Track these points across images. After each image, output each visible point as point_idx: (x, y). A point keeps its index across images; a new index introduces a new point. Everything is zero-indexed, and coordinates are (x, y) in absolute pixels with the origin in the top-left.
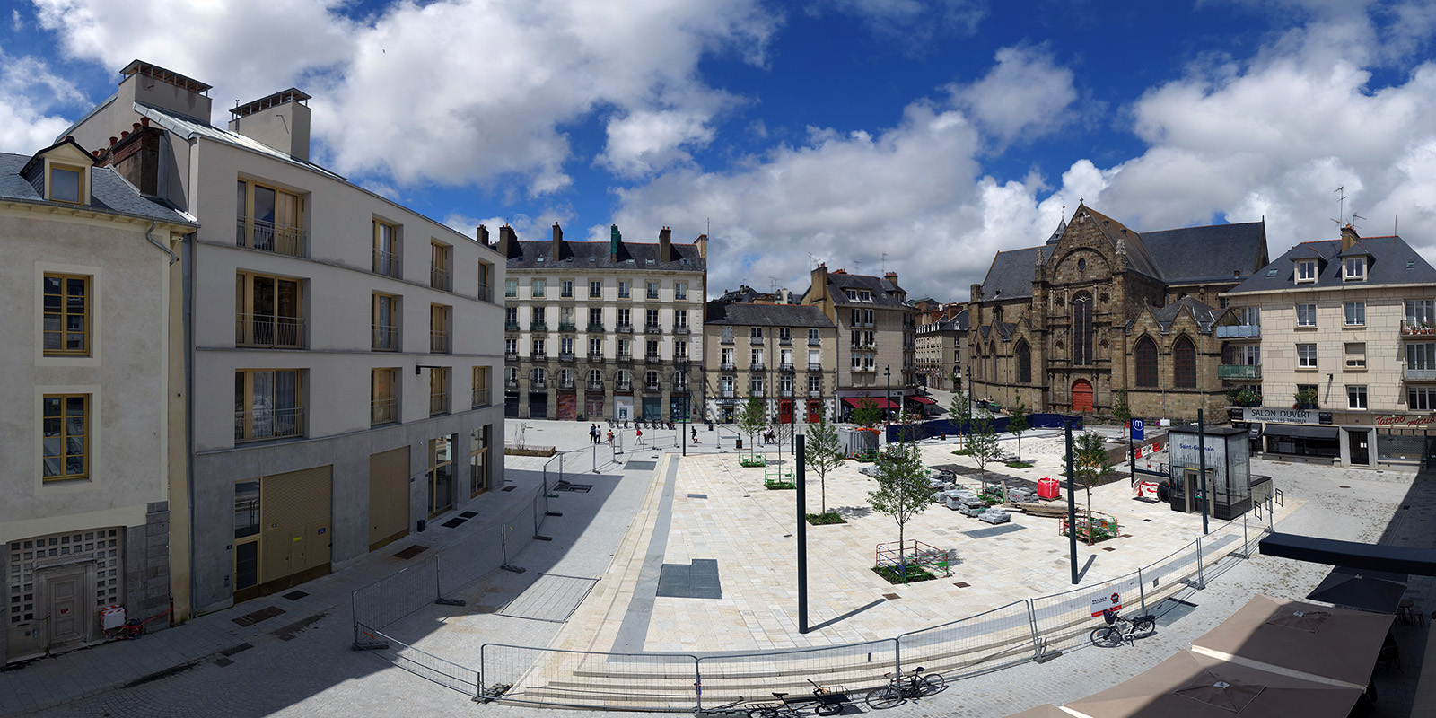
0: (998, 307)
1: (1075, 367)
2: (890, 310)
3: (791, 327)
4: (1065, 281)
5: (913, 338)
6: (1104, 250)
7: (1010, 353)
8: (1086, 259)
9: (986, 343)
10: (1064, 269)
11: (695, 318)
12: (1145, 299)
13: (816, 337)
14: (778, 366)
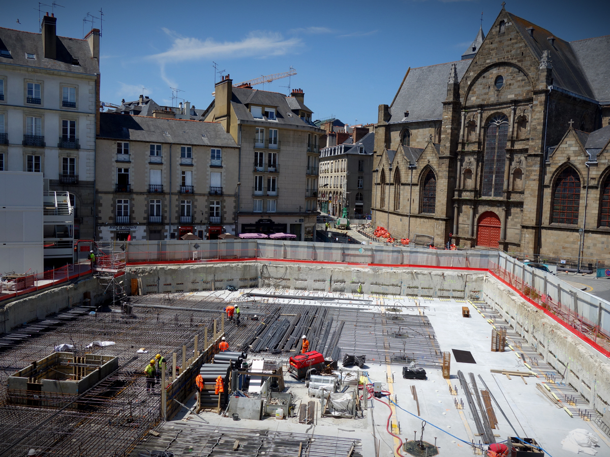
0: (405, 130)
1: (484, 198)
2: (295, 131)
3: (193, 145)
4: (479, 102)
5: (317, 162)
6: (525, 65)
7: (415, 181)
8: (504, 76)
9: (391, 170)
10: (478, 88)
11: (86, 129)
12: (571, 122)
13: (218, 157)
14: (178, 189)
